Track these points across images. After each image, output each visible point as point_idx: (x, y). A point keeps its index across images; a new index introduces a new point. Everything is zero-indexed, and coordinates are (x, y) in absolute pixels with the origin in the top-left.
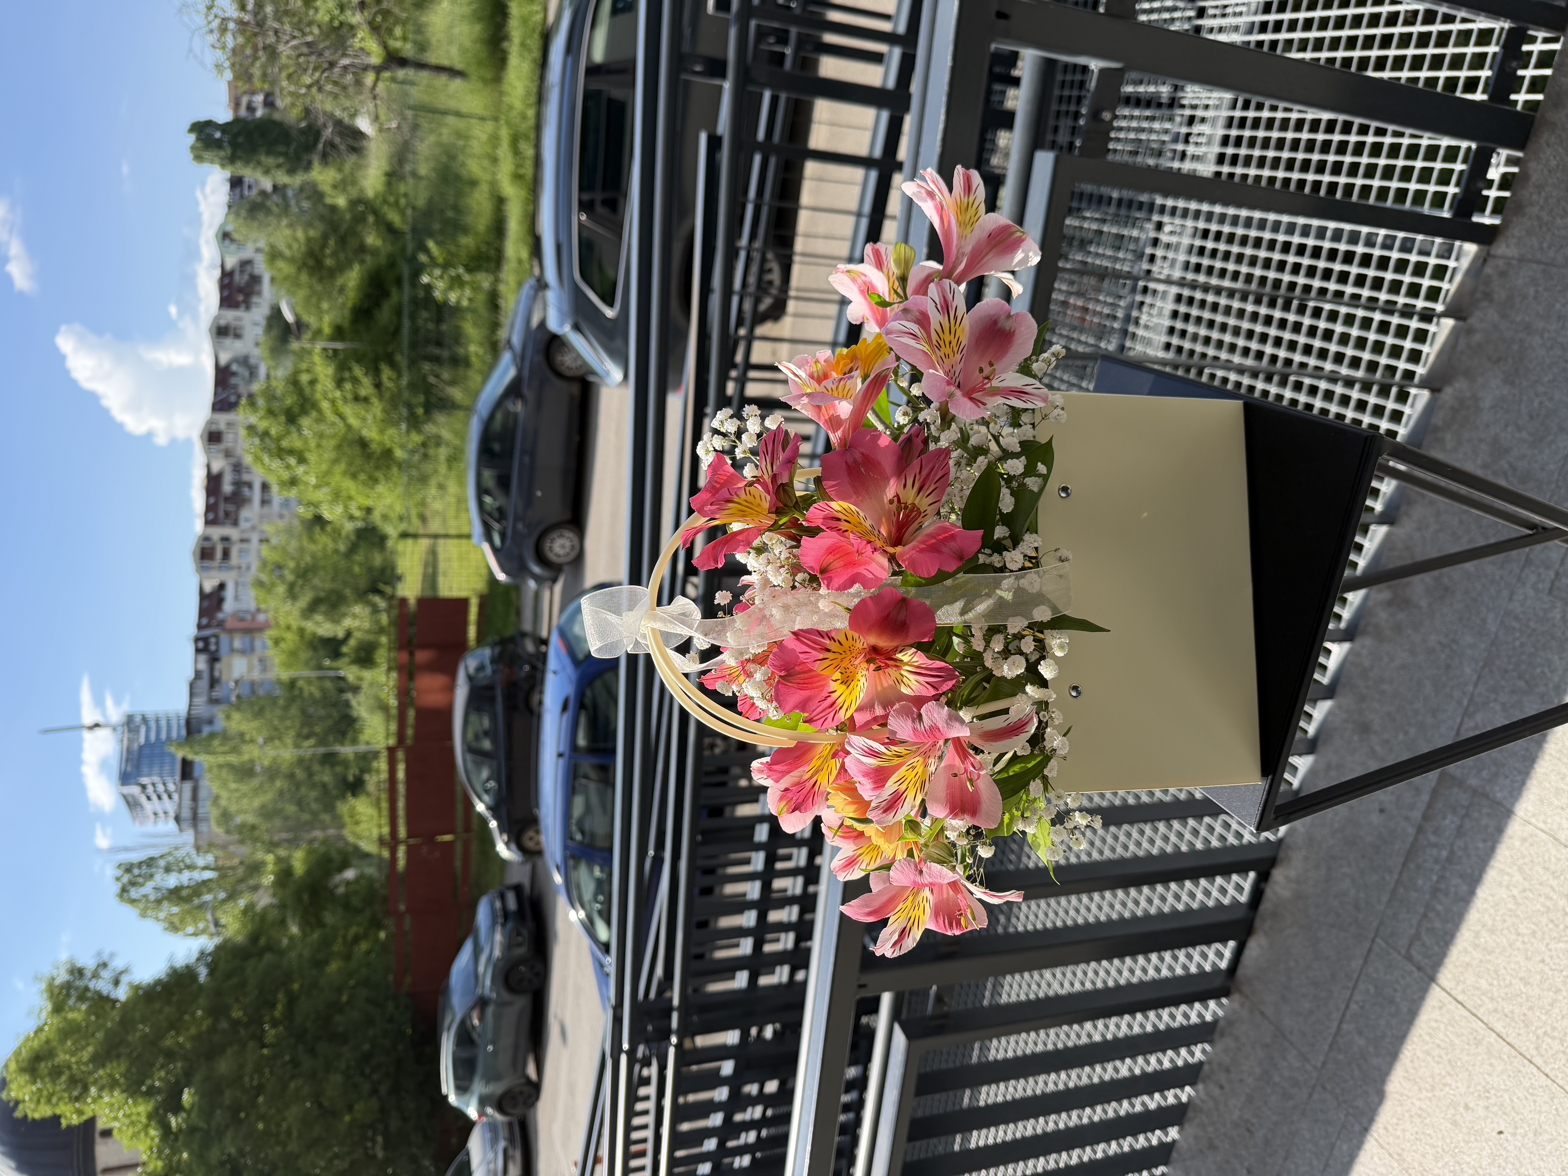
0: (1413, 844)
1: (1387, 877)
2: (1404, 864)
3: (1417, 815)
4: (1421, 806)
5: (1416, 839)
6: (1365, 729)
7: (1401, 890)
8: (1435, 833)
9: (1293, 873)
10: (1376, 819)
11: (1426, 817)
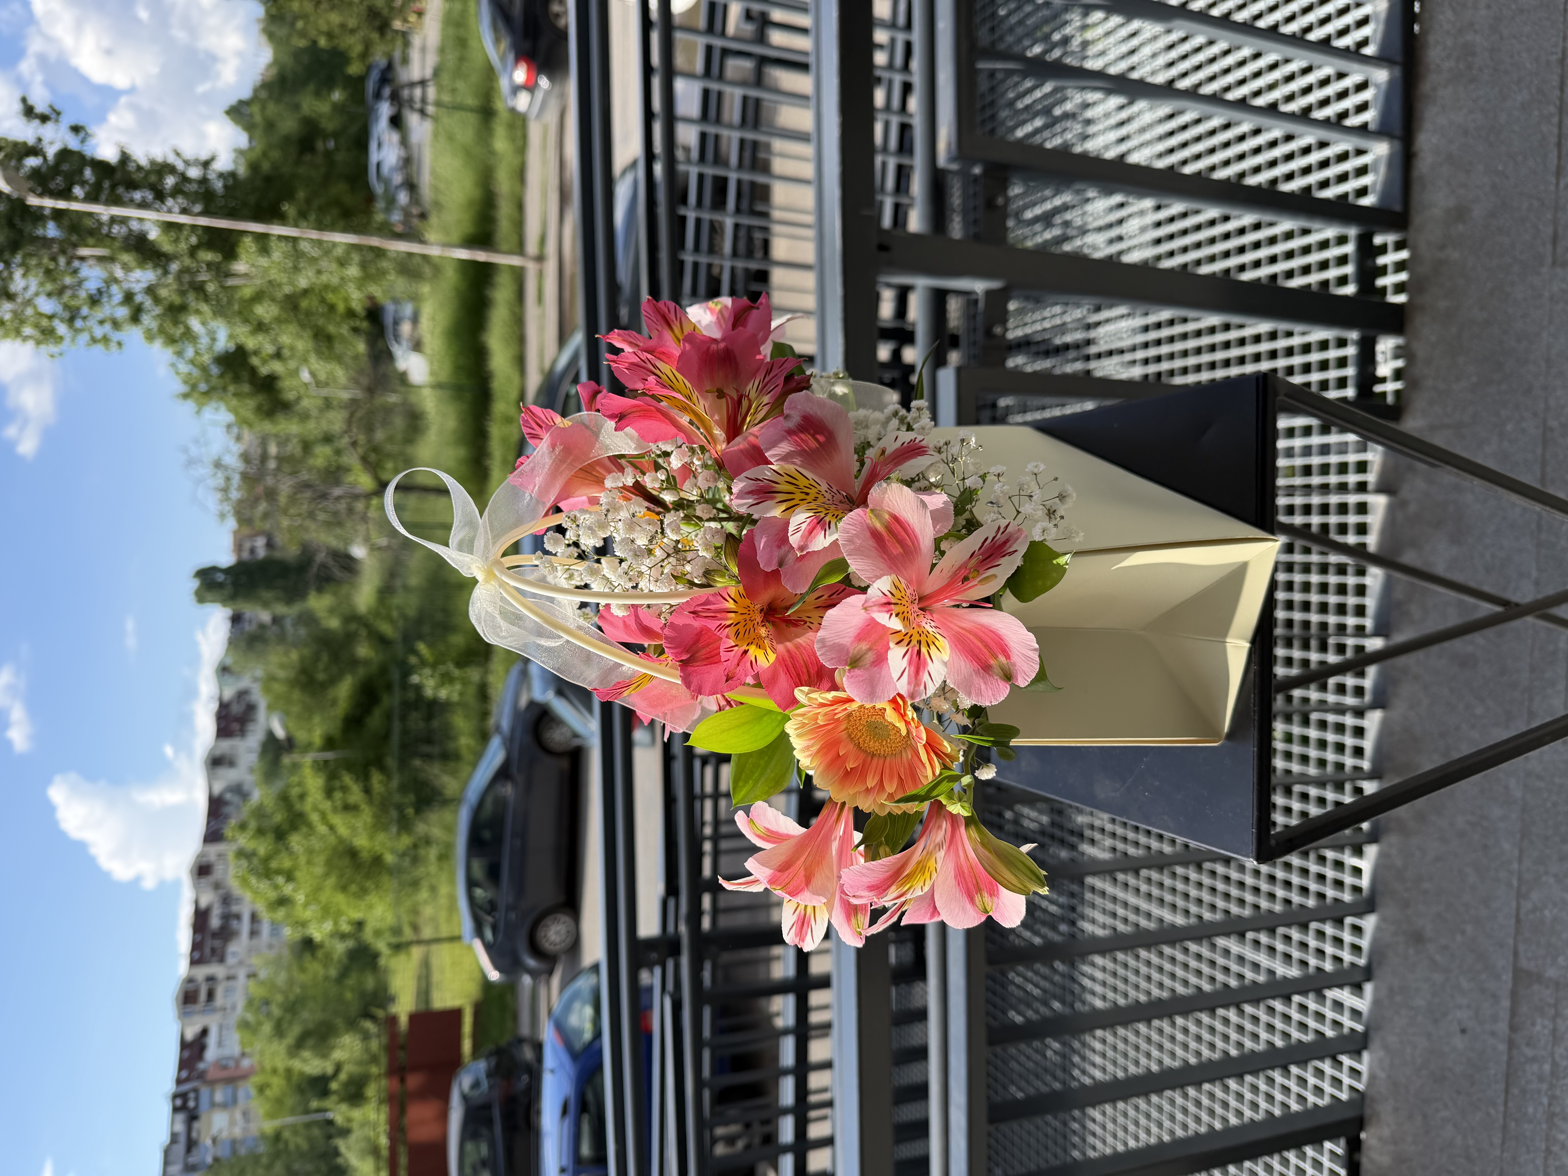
0: (1509, 1064)
1: (1492, 1111)
2: (1507, 1091)
3: (1503, 1027)
4: (1505, 1015)
5: (1510, 1058)
6: (1417, 938)
7: (1513, 1124)
8: (1528, 1044)
9: (1386, 1132)
10: (1459, 1042)
11: (1513, 1028)
